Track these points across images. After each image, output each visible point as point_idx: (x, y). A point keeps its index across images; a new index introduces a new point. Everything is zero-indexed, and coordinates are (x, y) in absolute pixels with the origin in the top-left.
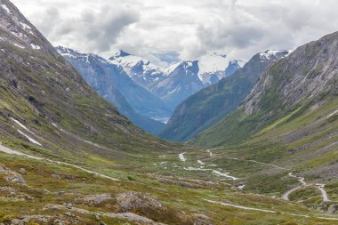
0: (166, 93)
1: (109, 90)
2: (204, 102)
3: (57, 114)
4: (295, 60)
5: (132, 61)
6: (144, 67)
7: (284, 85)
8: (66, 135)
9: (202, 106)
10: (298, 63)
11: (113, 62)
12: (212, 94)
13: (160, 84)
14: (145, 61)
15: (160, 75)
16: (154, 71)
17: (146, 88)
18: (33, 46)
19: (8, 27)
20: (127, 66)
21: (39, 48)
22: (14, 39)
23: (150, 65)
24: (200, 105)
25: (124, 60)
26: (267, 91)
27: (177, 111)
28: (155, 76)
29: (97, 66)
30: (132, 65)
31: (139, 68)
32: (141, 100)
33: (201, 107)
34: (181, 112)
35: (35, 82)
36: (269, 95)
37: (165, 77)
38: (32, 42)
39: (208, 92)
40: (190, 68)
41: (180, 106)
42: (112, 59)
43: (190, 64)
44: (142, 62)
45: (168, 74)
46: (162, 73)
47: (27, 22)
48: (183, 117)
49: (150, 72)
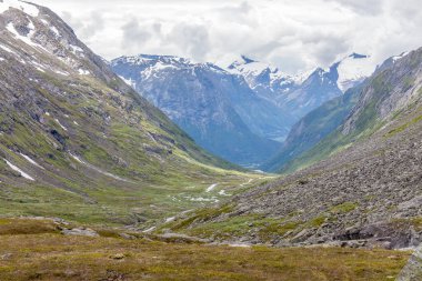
0: (297, 107)
1: (220, 108)
2: (326, 118)
3: (82, 146)
4: (398, 69)
5: (257, 69)
6: (272, 76)
7: (383, 100)
8: (85, 168)
9: (323, 123)
10: (400, 73)
11: (232, 72)
12: (335, 108)
13: (291, 97)
14: (273, 69)
15: (291, 85)
16: (283, 79)
17: (274, 101)
18: (81, 72)
19: (55, 52)
20: (251, 75)
21: (87, 72)
22: (57, 65)
23: (278, 74)
24: (321, 123)
25: (248, 68)
26: (367, 107)
27: (293, 130)
28: (285, 87)
29: (206, 79)
30: (257, 74)
31: (265, 76)
32: (266, 116)
33: (322, 125)
34: (299, 132)
35: (68, 113)
36: (367, 112)
37: (297, 87)
38: (80, 67)
39: (331, 106)
40: (326, 75)
41: (299, 124)
42: (231, 67)
43: (328, 70)
44: (268, 69)
45: (300, 83)
46: (293, 82)
47: (78, 43)
48: (301, 137)
49: (279, 81)
